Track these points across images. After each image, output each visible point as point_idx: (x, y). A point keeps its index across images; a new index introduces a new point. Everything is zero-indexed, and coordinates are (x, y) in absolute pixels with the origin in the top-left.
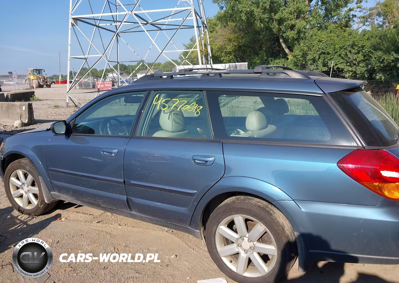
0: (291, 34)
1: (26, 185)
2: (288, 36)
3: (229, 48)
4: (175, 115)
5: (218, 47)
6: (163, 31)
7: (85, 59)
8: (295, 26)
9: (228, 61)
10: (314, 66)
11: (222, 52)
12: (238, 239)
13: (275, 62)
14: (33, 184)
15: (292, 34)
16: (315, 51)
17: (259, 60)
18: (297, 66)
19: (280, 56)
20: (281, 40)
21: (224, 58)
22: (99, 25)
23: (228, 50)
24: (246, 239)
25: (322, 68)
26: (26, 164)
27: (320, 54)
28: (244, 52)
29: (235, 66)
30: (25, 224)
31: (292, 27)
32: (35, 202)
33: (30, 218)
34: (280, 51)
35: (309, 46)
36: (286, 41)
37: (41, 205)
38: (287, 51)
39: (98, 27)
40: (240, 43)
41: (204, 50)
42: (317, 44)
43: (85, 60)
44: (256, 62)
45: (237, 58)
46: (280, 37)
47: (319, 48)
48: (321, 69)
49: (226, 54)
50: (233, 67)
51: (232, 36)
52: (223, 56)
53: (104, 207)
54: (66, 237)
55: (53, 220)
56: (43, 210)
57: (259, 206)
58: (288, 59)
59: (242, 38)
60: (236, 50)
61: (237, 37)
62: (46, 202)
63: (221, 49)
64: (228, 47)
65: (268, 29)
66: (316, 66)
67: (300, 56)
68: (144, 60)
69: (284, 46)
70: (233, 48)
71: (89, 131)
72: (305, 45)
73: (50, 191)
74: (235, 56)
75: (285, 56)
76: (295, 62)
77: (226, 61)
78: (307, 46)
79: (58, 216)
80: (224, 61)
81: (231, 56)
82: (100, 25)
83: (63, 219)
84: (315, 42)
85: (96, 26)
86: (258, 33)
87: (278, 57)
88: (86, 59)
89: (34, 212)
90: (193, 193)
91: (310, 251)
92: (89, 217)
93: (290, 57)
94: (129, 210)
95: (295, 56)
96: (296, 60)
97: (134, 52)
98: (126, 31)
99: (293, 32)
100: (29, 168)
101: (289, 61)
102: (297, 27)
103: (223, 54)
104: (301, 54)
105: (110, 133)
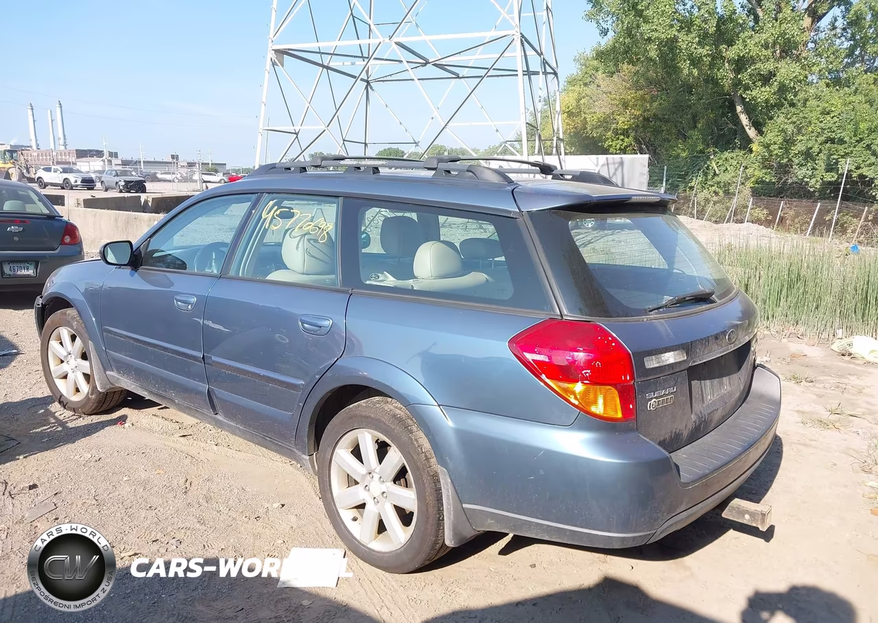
0: (761, 94)
1: (73, 357)
2: (754, 99)
3: (623, 121)
4: (312, 242)
5: (598, 119)
6: (462, 79)
7: (295, 133)
8: (775, 75)
9: (620, 149)
10: (808, 170)
11: (607, 129)
12: (364, 477)
13: (722, 156)
14: (84, 356)
15: (765, 93)
16: (813, 134)
17: (687, 151)
18: (771, 167)
19: (735, 144)
20: (739, 108)
21: (610, 143)
22: (328, 64)
23: (620, 125)
24: (376, 477)
25: (824, 174)
26: (73, 318)
27: (824, 142)
28: (657, 132)
29: (619, 160)
30: (60, 425)
31: (766, 79)
32: (85, 388)
33: (75, 417)
34: (735, 132)
35: (798, 122)
36: (750, 109)
37: (92, 395)
38: (752, 132)
39: (328, 68)
40: (648, 110)
41: (539, 124)
42: (818, 119)
43: (295, 136)
44: (679, 155)
45: (639, 143)
46: (737, 100)
47: (822, 129)
48: (822, 176)
49: (617, 134)
50: (614, 163)
51: (630, 95)
52: (608, 139)
53: (178, 404)
54: (116, 454)
55: (110, 425)
56: (95, 405)
57: (394, 416)
58: (751, 151)
59: (653, 99)
60: (637, 126)
61: (643, 98)
62: (99, 389)
63: (605, 123)
64: (621, 119)
65: (712, 81)
66: (812, 169)
67: (776, 147)
68: (419, 142)
69: (744, 119)
70: (632, 121)
71: (179, 265)
72: (790, 121)
73: (105, 370)
74: (636, 139)
75: (746, 143)
76: (764, 159)
77: (616, 149)
78: (795, 123)
79: (123, 419)
80: (611, 150)
81: (626, 140)
82: (331, 65)
83: (126, 425)
84: (813, 116)
85: (323, 66)
86: (689, 88)
87: (731, 146)
88: (297, 134)
89: (83, 407)
90: (299, 385)
91: (464, 505)
92: (171, 426)
93: (755, 147)
94: (212, 413)
95: (767, 146)
96: (766, 154)
97: (401, 123)
98: (385, 79)
99: (768, 89)
100: (77, 325)
101: (753, 155)
102: (778, 78)
103: (610, 133)
104: (780, 139)
105: (215, 272)
